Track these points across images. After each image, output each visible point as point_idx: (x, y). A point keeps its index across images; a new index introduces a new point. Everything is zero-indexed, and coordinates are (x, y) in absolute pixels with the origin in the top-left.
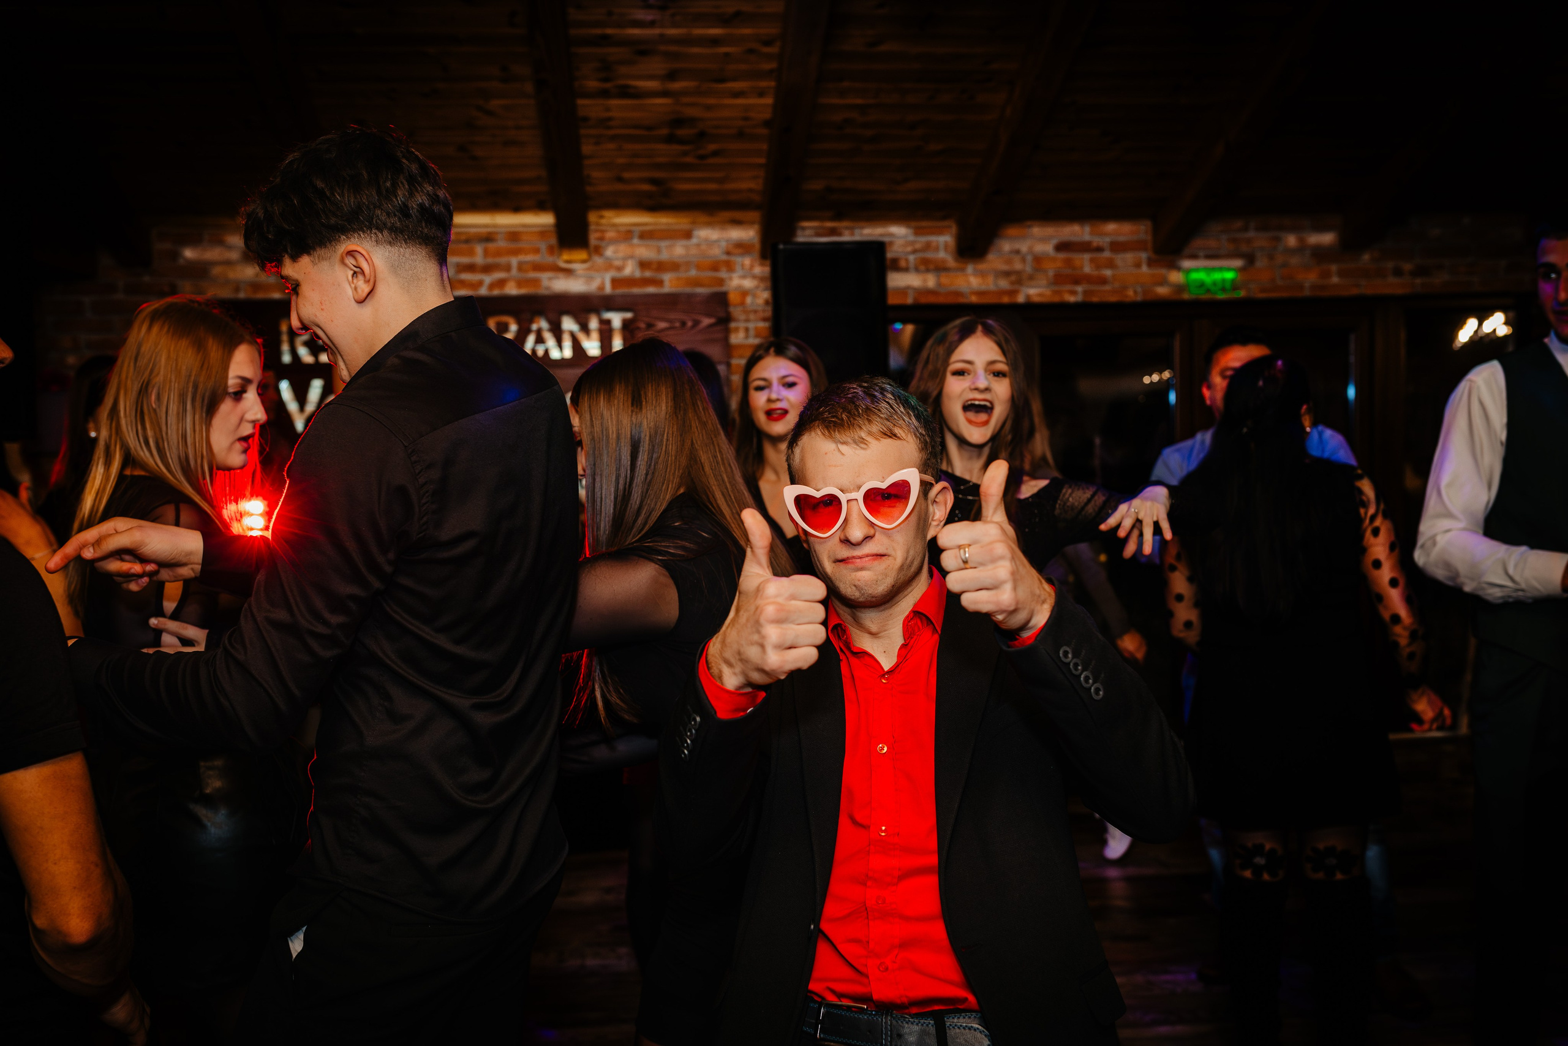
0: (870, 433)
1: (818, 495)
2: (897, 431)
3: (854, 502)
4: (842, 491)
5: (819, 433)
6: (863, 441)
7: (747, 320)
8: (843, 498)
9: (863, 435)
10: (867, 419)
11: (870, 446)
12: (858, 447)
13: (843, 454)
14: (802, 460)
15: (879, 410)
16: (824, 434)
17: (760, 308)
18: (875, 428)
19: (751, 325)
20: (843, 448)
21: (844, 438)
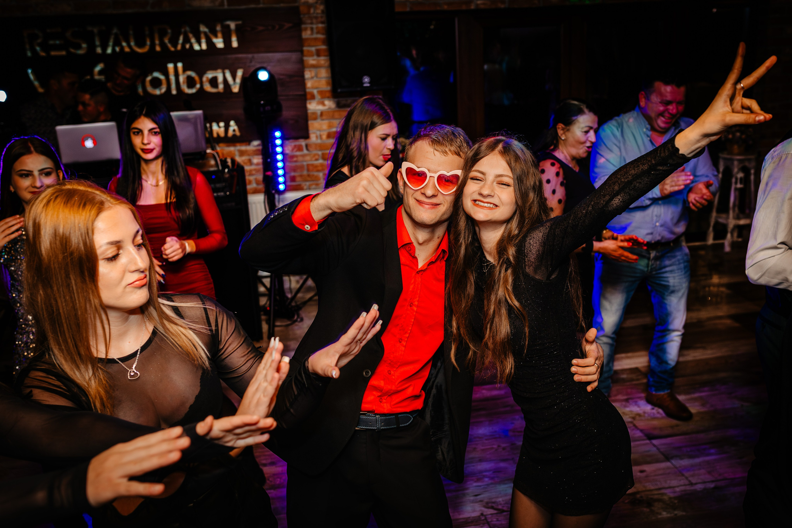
0: (450, 150)
1: (418, 170)
2: (461, 153)
3: (433, 178)
4: (429, 170)
5: (427, 143)
6: (446, 152)
7: (312, 23)
8: (429, 174)
9: (447, 150)
10: (451, 144)
11: (448, 156)
12: (443, 154)
13: (435, 155)
14: (415, 152)
15: (456, 142)
16: (429, 144)
17: (319, 15)
18: (453, 148)
19: (314, 26)
20: (436, 152)
21: (438, 148)
